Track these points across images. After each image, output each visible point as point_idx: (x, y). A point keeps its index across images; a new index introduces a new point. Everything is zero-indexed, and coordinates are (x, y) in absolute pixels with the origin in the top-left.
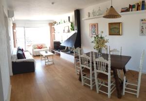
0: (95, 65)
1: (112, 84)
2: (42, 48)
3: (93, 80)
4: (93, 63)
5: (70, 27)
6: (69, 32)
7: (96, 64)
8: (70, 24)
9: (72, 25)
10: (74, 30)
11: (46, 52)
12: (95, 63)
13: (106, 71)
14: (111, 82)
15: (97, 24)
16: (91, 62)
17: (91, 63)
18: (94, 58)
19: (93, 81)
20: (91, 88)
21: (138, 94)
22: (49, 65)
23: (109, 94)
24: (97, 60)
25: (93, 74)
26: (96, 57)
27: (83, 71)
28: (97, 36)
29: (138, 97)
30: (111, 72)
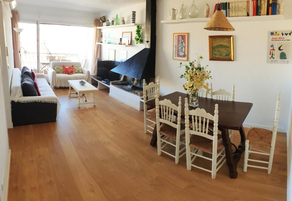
0: (187, 121)
1: (219, 154)
2: (72, 72)
3: (182, 147)
4: (183, 117)
5: (135, 35)
6: (131, 44)
7: (190, 119)
8: (136, 28)
9: (138, 32)
10: (142, 41)
11: (82, 83)
12: (187, 117)
13: (209, 133)
14: (218, 151)
15: (188, 34)
16: (179, 115)
17: (179, 118)
18: (186, 109)
19: (180, 148)
20: (177, 161)
21: (270, 169)
22: (86, 109)
23: (214, 171)
24: (193, 112)
25: (183, 136)
26: (191, 108)
27: (162, 130)
28: (191, 64)
29: (269, 172)
30: (218, 135)
